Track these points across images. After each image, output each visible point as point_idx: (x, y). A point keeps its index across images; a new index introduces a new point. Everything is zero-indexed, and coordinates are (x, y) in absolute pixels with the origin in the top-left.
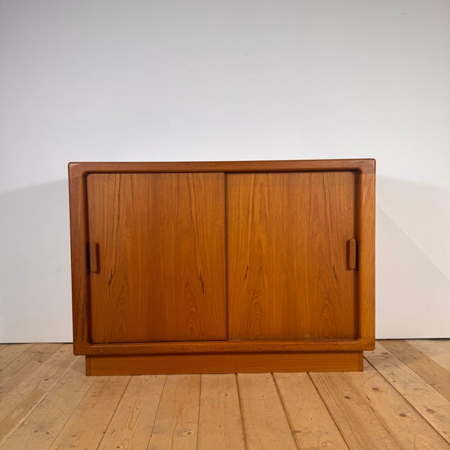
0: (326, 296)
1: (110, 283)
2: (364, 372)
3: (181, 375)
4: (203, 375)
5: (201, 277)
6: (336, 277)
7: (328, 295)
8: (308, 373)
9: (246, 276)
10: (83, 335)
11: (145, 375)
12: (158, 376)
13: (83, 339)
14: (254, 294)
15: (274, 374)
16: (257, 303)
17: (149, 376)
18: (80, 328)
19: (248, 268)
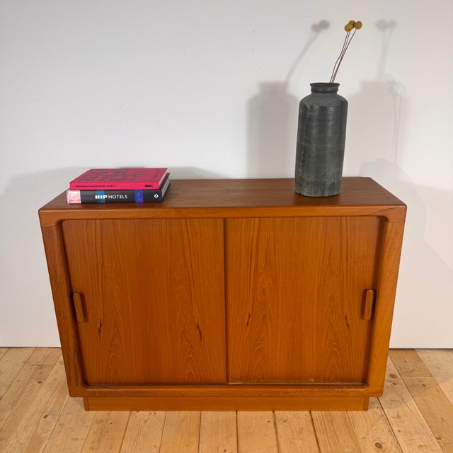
0: (334, 344)
1: (100, 331)
2: (369, 411)
3: (181, 412)
4: (203, 412)
5: (198, 326)
6: (348, 325)
7: (338, 343)
8: (310, 412)
9: (248, 324)
10: (77, 381)
11: (144, 410)
12: (157, 412)
13: (77, 384)
14: (256, 341)
15: (276, 412)
16: (259, 349)
17: (148, 412)
18: (72, 374)
19: (249, 316)
